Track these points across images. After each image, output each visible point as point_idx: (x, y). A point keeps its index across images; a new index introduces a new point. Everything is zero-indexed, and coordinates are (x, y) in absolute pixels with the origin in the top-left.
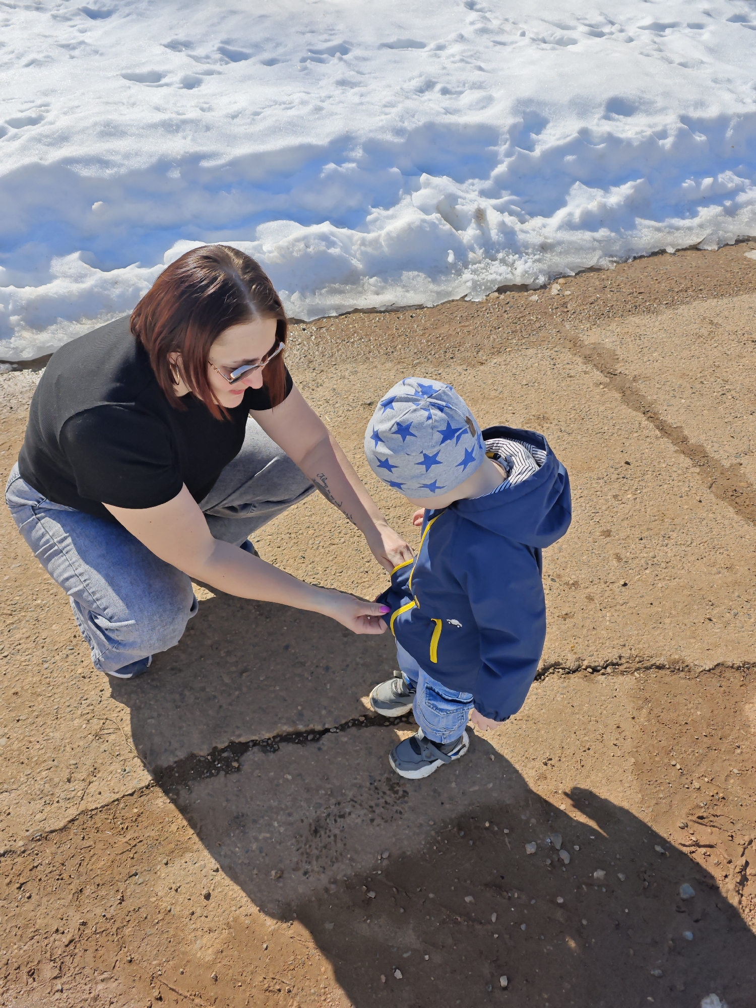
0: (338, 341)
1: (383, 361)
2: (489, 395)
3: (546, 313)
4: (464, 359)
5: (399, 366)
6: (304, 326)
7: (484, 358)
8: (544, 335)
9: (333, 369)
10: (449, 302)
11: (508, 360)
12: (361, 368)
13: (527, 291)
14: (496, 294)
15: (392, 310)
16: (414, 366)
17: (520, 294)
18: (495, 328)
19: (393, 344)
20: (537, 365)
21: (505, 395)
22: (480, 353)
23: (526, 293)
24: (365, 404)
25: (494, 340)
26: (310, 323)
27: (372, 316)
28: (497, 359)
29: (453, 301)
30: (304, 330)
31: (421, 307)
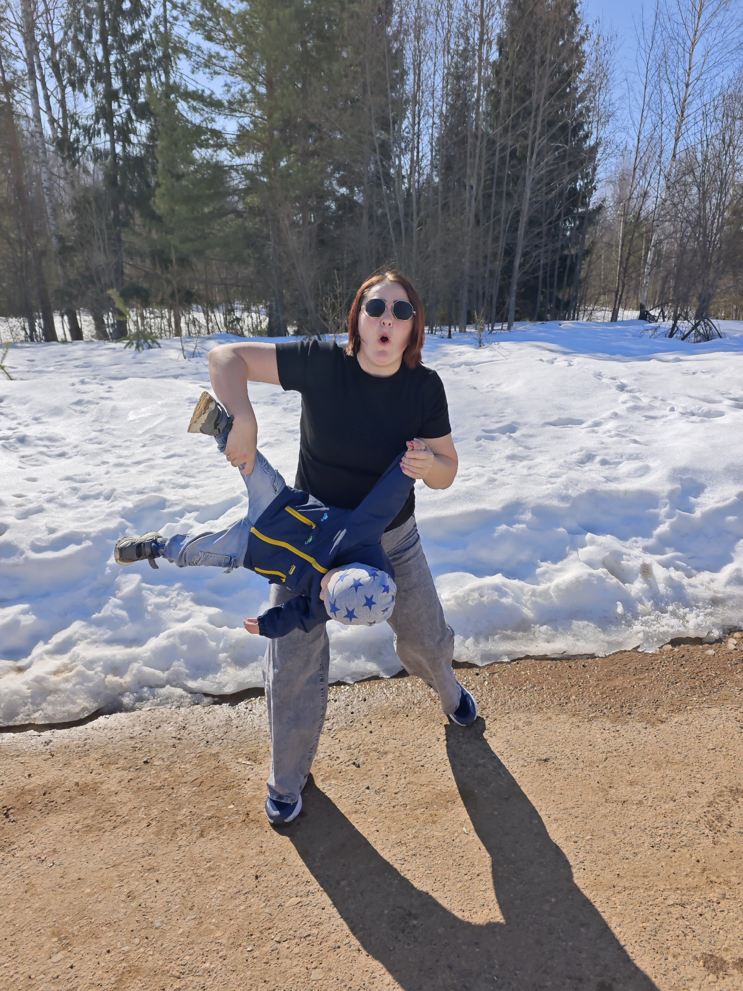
0: (511, 688)
1: (557, 712)
2: (673, 759)
3: (725, 669)
4: (642, 716)
5: (574, 720)
6: (477, 671)
7: (664, 716)
8: (726, 693)
9: (506, 718)
10: (621, 652)
11: (690, 719)
12: (535, 718)
13: (702, 644)
14: (670, 647)
15: (565, 658)
16: (590, 720)
17: (694, 647)
18: (672, 683)
19: (566, 694)
20: (721, 726)
21: (691, 759)
22: (659, 711)
23: (701, 647)
24: (541, 760)
25: (673, 695)
26: (484, 667)
27: (544, 663)
28: (677, 718)
29: (625, 651)
30: (477, 674)
31: (592, 656)
